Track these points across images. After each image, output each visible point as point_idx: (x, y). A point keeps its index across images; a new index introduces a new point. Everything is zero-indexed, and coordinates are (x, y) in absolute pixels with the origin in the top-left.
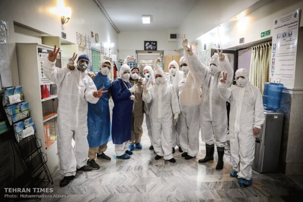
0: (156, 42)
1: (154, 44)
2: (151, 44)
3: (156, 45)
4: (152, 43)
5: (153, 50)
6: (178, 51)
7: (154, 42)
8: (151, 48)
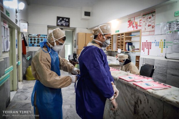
0: (69, 19)
1: (67, 20)
2: (63, 20)
3: (69, 22)
4: (65, 19)
5: (66, 26)
6: (89, 29)
7: (67, 18)
8: (64, 24)
